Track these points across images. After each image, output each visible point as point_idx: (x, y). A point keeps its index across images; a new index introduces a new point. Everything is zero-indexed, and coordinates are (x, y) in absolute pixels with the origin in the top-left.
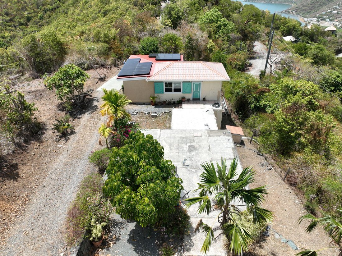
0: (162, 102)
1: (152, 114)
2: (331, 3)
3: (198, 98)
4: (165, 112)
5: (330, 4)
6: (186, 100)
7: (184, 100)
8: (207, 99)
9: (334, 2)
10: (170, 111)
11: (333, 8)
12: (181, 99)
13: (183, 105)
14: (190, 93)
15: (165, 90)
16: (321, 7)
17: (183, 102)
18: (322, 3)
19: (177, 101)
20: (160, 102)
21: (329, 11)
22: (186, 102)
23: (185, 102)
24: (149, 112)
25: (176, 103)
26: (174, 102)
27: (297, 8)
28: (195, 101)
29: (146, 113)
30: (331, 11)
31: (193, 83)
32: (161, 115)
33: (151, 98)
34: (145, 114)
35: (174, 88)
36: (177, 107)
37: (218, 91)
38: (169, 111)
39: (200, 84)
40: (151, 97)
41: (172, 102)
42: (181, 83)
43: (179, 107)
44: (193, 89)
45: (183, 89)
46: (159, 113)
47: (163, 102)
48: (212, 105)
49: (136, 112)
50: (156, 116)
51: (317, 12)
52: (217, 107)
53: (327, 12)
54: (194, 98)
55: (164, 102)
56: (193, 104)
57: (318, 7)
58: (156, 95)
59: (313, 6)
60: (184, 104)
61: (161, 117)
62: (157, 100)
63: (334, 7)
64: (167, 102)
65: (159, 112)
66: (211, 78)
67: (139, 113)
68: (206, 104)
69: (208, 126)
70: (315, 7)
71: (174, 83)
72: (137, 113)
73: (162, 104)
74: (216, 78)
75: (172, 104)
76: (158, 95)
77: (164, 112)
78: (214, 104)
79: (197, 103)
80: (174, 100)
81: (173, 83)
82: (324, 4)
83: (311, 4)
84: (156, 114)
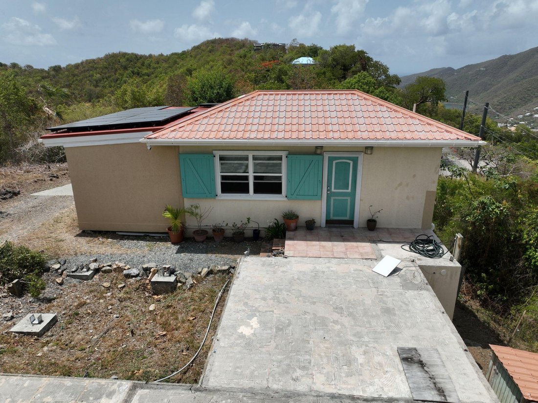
0: (210, 232)
1: (157, 278)
2: (529, 104)
3: (347, 218)
4: (210, 272)
5: (527, 105)
6: (301, 227)
7: (293, 225)
8: (381, 222)
9: (534, 102)
10: (233, 265)
11: (534, 111)
12: (281, 221)
13: (287, 242)
14: (317, 196)
15: (222, 183)
16: (514, 109)
17: (288, 234)
18: (515, 104)
19: (269, 229)
20: (201, 232)
21: (528, 114)
22: (301, 232)
23: (298, 233)
24: (147, 270)
25: (263, 234)
26: (256, 232)
27: (477, 109)
28: (334, 229)
29: (134, 271)
30: (531, 115)
31: (326, 156)
32: (190, 281)
33: (168, 215)
34: (128, 276)
35: (256, 178)
36: (265, 252)
37: (427, 192)
38: (226, 267)
39: (355, 161)
40: (167, 210)
41: (249, 233)
42: (280, 158)
43: (272, 251)
44: (329, 185)
45: (289, 181)
46: (187, 275)
47: (214, 231)
48: (407, 247)
49: (93, 266)
50: (170, 288)
51: (510, 116)
52: (431, 256)
53: (524, 116)
54: (332, 217)
55: (218, 231)
56: (329, 239)
57: (510, 109)
58: (187, 203)
59: (502, 108)
60: (291, 239)
61: (188, 294)
62: (192, 223)
63: (535, 109)
64: (229, 233)
65: (186, 267)
66: (401, 135)
67: (105, 272)
68: (382, 241)
69: (422, 364)
70: (505, 109)
71: (255, 158)
72: (97, 271)
73: (207, 238)
74: (422, 135)
75: (248, 239)
76: (195, 202)
77: (205, 270)
78: (417, 242)
79: (343, 239)
80: (253, 225)
81: (251, 158)
82: (518, 105)
83: (498, 105)
84: (172, 279)
